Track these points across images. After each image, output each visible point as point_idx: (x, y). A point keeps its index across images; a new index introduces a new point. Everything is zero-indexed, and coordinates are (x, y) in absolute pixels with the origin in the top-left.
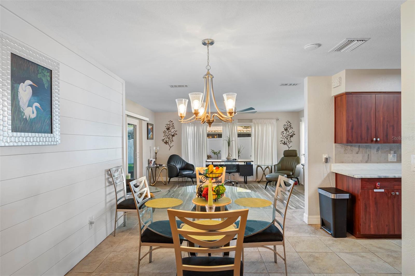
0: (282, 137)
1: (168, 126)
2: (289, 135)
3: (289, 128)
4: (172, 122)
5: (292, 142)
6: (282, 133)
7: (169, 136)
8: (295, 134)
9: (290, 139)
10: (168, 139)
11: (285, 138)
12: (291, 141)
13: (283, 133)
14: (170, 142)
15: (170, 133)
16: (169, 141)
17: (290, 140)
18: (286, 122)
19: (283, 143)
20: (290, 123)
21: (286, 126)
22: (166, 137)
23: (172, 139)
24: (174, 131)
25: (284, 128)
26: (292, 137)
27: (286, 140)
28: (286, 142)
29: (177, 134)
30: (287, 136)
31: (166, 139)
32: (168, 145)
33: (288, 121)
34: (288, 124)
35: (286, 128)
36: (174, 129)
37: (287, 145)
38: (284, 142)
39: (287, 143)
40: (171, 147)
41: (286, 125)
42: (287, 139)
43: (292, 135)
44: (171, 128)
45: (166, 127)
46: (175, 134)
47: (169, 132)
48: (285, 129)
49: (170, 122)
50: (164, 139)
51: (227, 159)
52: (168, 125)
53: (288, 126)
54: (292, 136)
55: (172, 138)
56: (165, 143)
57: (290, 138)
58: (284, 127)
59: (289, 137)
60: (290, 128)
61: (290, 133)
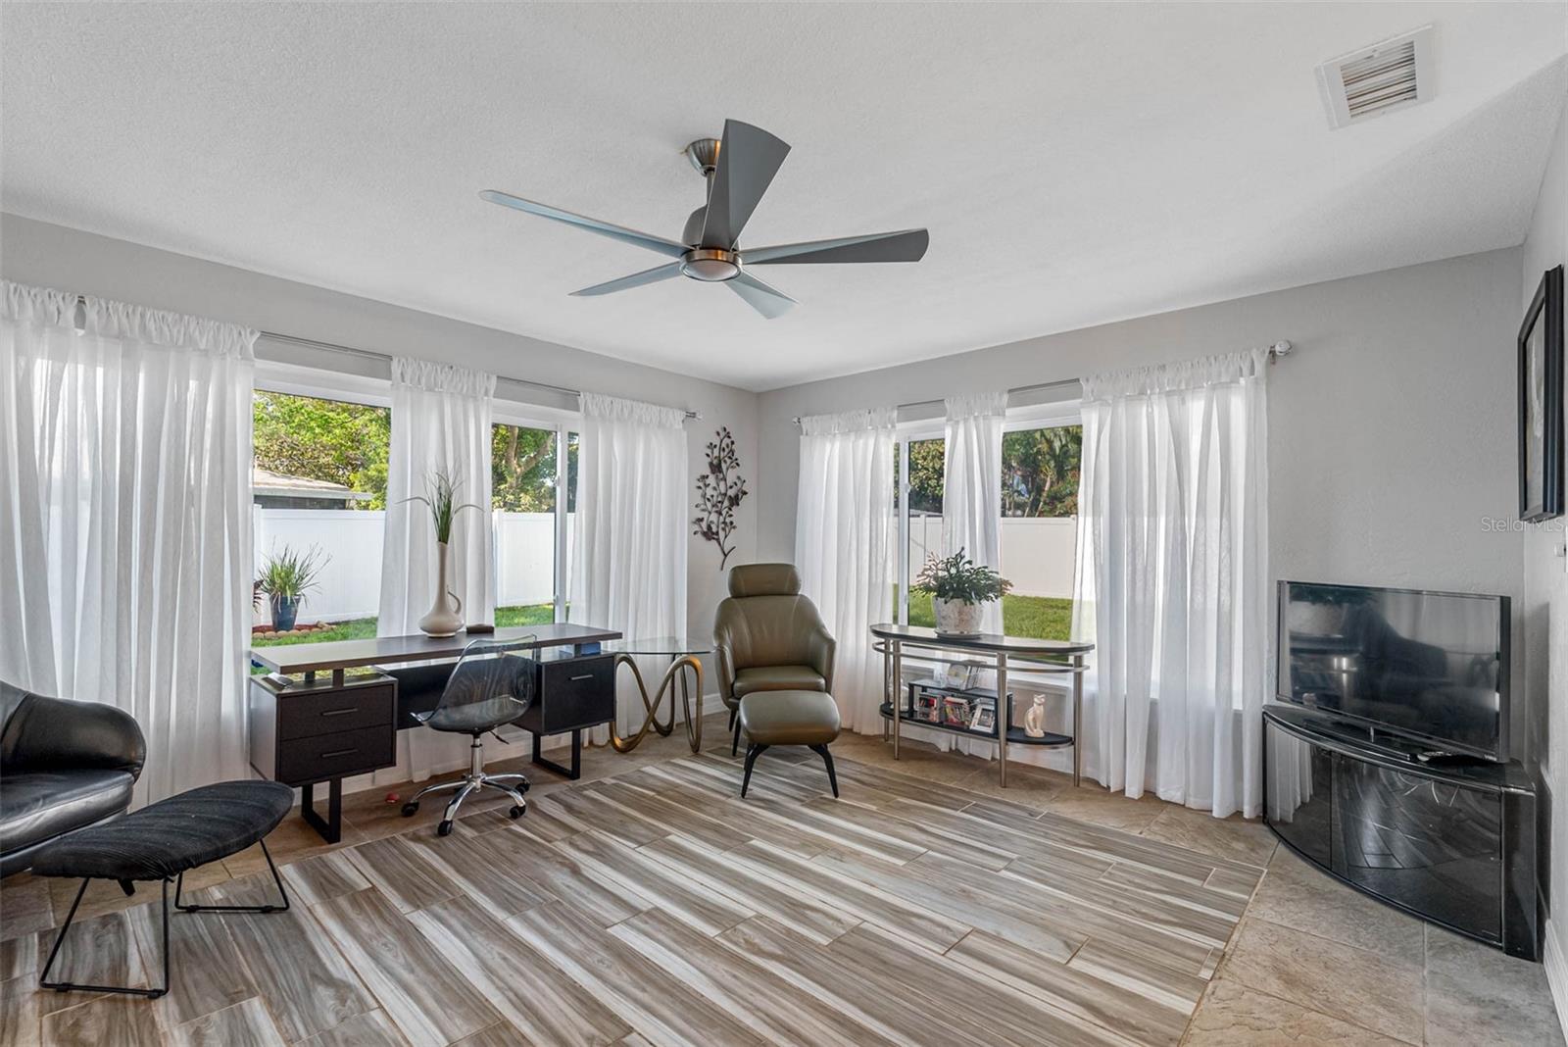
0: (700, 501)
2: (725, 494)
3: (725, 462)
5: (734, 527)
6: (701, 484)
8: (745, 493)
9: (731, 516)
11: (713, 506)
12: (732, 523)
13: (707, 486)
17: (728, 520)
18: (718, 434)
19: (705, 534)
20: (729, 437)
21: (716, 452)
25: (709, 460)
26: (738, 505)
27: (714, 517)
28: (714, 530)
30: (719, 499)
33: (725, 429)
34: (724, 445)
35: (715, 462)
37: (718, 540)
38: (709, 528)
39: (717, 533)
41: (715, 446)
42: (720, 514)
43: (737, 496)
48: (711, 464)
53: (724, 450)
54: (735, 501)
57: (730, 509)
58: (708, 455)
59: (726, 503)
60: (729, 461)
61: (731, 487)
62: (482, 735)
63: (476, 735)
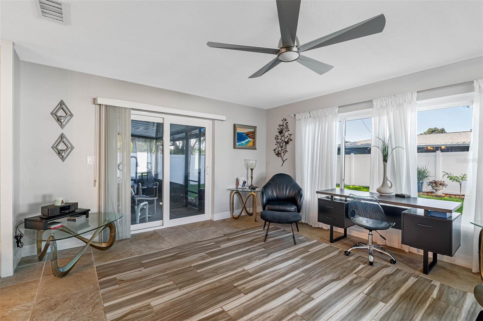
1: (281, 127)
4: (286, 120)
7: (281, 144)
10: (280, 149)
14: (283, 153)
15: (283, 138)
16: (282, 151)
22: (278, 145)
23: (286, 148)
24: (289, 134)
29: (291, 140)
31: (278, 148)
32: (280, 157)
36: (289, 132)
40: (284, 162)
44: (284, 130)
45: (278, 129)
46: (289, 140)
47: (282, 136)
49: (284, 120)
50: (277, 148)
51: (377, 191)
52: (281, 125)
55: (286, 146)
56: (276, 154)
62: (372, 231)
63: (371, 230)
